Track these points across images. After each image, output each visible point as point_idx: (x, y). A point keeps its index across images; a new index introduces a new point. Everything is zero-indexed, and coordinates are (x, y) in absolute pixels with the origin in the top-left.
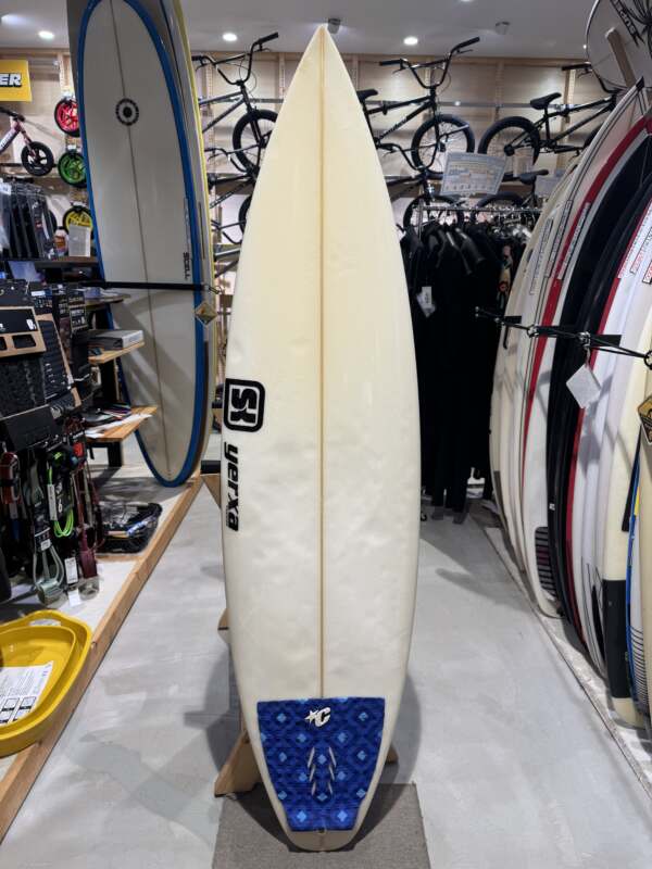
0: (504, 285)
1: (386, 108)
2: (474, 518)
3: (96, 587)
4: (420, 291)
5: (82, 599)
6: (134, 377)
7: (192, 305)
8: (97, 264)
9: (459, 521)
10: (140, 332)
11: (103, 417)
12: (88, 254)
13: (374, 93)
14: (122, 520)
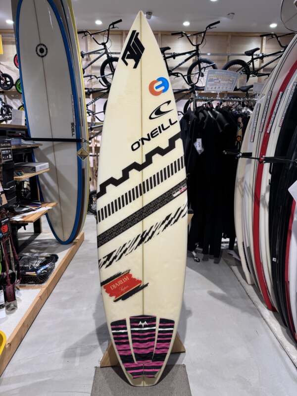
0: (239, 138)
1: (174, 56)
2: (224, 260)
3: (16, 306)
4: (195, 141)
5: (7, 313)
6: (46, 187)
7: (76, 150)
8: (27, 129)
9: (217, 262)
10: (47, 163)
11: (25, 209)
12: (23, 124)
13: (169, 48)
14: (36, 264)
